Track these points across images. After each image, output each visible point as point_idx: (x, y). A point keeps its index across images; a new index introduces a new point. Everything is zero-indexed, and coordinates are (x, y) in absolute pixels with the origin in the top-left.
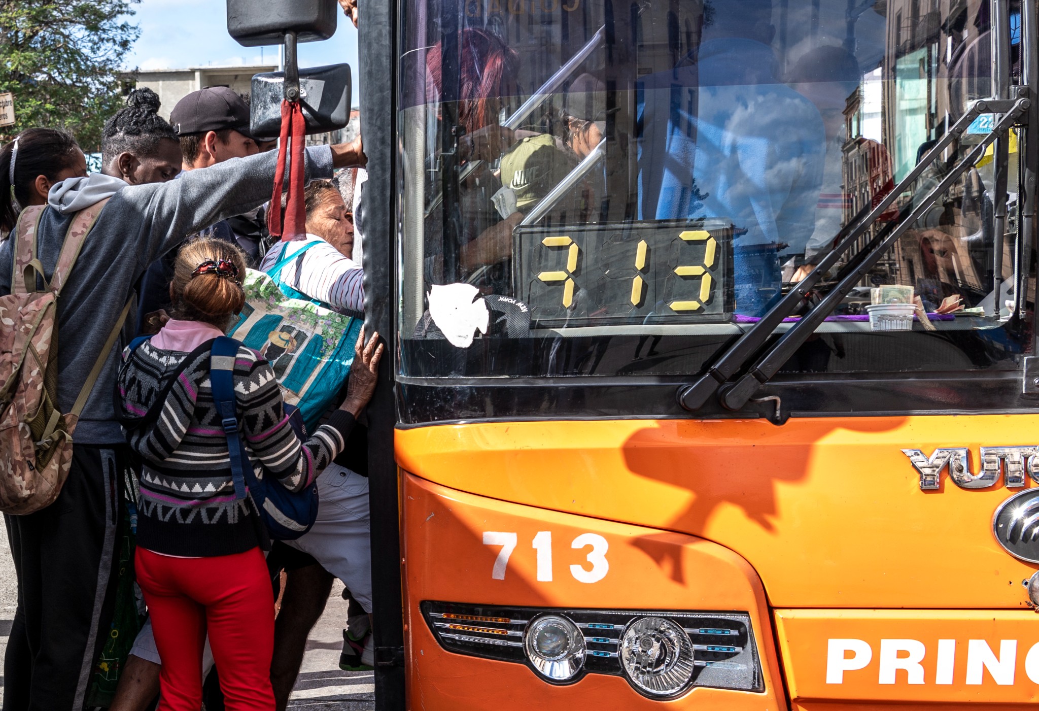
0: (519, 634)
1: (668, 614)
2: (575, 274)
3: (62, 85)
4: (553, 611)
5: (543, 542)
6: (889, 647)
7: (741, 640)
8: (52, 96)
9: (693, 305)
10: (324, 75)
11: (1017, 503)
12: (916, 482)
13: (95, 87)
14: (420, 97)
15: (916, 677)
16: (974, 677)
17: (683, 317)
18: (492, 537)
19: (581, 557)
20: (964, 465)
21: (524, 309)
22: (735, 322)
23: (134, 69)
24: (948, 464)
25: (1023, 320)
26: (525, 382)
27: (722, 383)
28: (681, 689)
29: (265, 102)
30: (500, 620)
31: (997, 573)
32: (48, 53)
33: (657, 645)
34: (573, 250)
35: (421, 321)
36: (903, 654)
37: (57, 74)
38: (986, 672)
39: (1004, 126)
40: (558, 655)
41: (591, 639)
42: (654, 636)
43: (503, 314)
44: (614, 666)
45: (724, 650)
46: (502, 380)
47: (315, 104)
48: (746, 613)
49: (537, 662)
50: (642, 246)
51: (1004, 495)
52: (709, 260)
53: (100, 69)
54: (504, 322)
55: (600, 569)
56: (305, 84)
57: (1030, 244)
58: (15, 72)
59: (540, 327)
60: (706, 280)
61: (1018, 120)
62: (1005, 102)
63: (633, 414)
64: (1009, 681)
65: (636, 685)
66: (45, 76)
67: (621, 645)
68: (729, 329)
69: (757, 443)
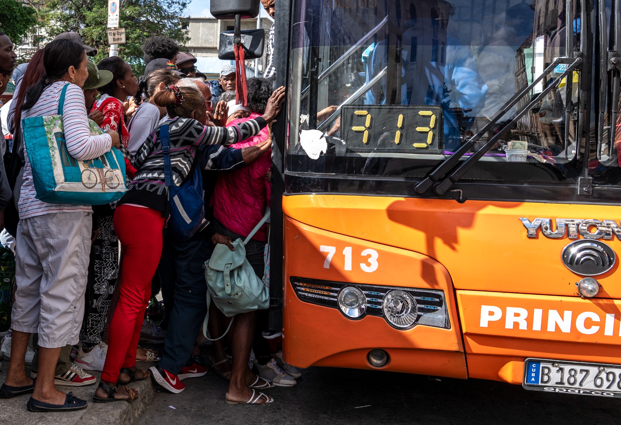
0: (335, 294)
1: (406, 289)
2: (369, 128)
3: (153, 23)
4: (352, 285)
5: (348, 252)
6: (510, 311)
7: (440, 304)
8: (147, 29)
9: (424, 145)
10: (252, 33)
11: (573, 246)
12: (525, 233)
13: (169, 24)
14: (301, 44)
15: (523, 326)
16: (551, 328)
17: (419, 150)
18: (323, 248)
19: (365, 260)
20: (548, 226)
21: (344, 143)
22: (444, 154)
23: (188, 17)
24: (540, 226)
25: (578, 160)
26: (343, 177)
27: (434, 182)
28: (411, 325)
29: (226, 44)
30: (327, 288)
31: (563, 279)
32: (147, 8)
33: (401, 304)
34: (369, 117)
35: (297, 146)
36: (517, 315)
37: (150, 18)
38: (557, 326)
39: (570, 70)
40: (354, 306)
41: (369, 299)
42: (400, 300)
43: (334, 145)
44: (379, 312)
45: (432, 308)
46: (332, 175)
47: (248, 46)
48: (442, 291)
49: (343, 308)
50: (401, 117)
51: (567, 242)
52: (432, 125)
53: (171, 16)
54: (335, 148)
55: (374, 266)
56: (243, 37)
57: (582, 125)
58: (130, 16)
59: (352, 152)
60: (431, 134)
61: (577, 67)
62: (571, 59)
63: (393, 194)
64: (568, 331)
65: (390, 322)
66: (145, 18)
67: (383, 303)
68: (440, 157)
69: (450, 211)
